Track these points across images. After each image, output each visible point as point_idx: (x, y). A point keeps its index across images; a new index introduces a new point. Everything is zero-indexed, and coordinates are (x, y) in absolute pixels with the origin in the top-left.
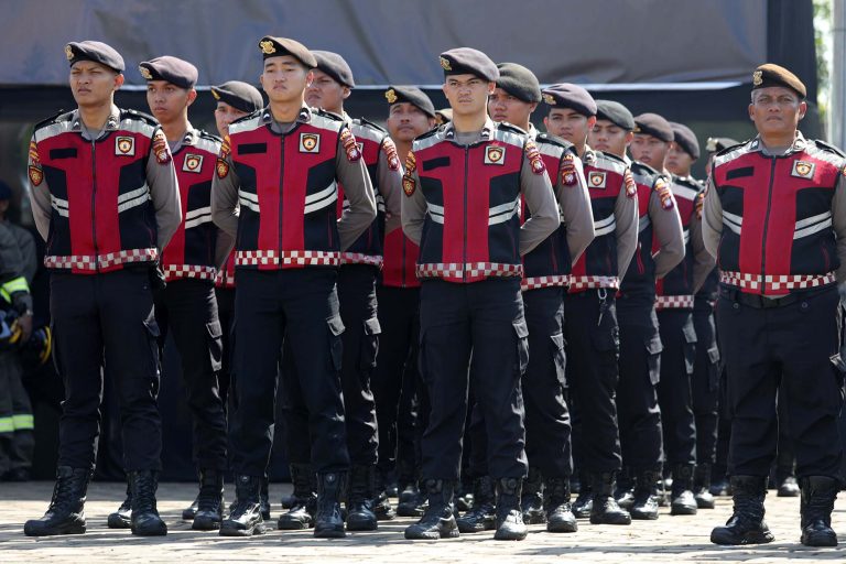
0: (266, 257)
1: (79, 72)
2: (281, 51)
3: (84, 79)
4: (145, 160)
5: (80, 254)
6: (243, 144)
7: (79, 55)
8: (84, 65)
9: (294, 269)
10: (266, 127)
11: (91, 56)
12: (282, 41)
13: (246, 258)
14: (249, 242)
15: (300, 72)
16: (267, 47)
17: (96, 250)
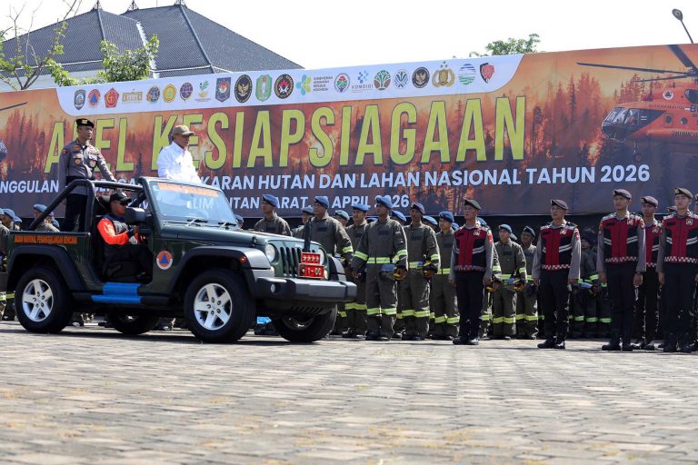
0: (674, 259)
1: (617, 200)
2: (681, 192)
3: (619, 201)
4: (637, 227)
5: (614, 257)
6: (668, 223)
7: (617, 194)
8: (618, 197)
9: (682, 263)
10: (676, 217)
11: (621, 194)
12: (681, 189)
13: (667, 259)
14: (668, 254)
15: (687, 200)
16: (676, 191)
17: (619, 256)
